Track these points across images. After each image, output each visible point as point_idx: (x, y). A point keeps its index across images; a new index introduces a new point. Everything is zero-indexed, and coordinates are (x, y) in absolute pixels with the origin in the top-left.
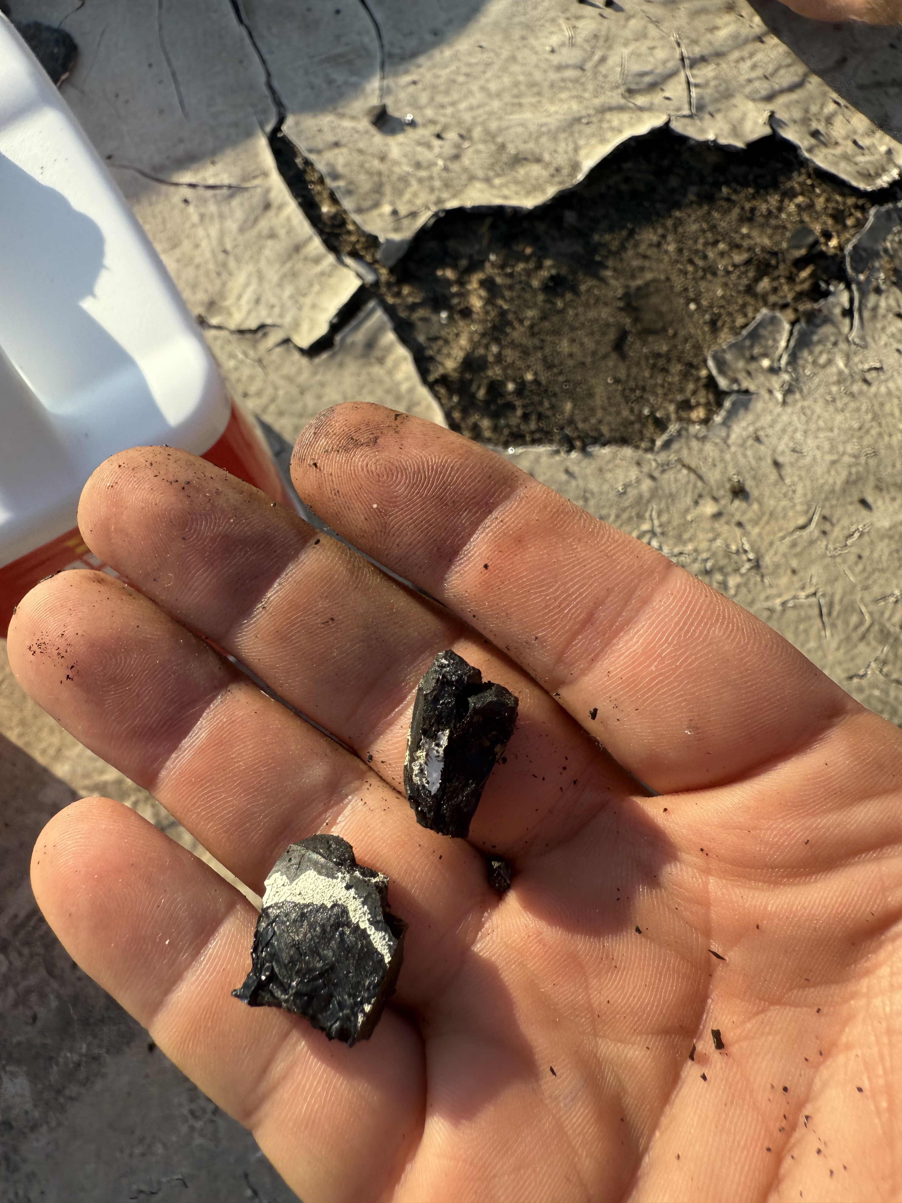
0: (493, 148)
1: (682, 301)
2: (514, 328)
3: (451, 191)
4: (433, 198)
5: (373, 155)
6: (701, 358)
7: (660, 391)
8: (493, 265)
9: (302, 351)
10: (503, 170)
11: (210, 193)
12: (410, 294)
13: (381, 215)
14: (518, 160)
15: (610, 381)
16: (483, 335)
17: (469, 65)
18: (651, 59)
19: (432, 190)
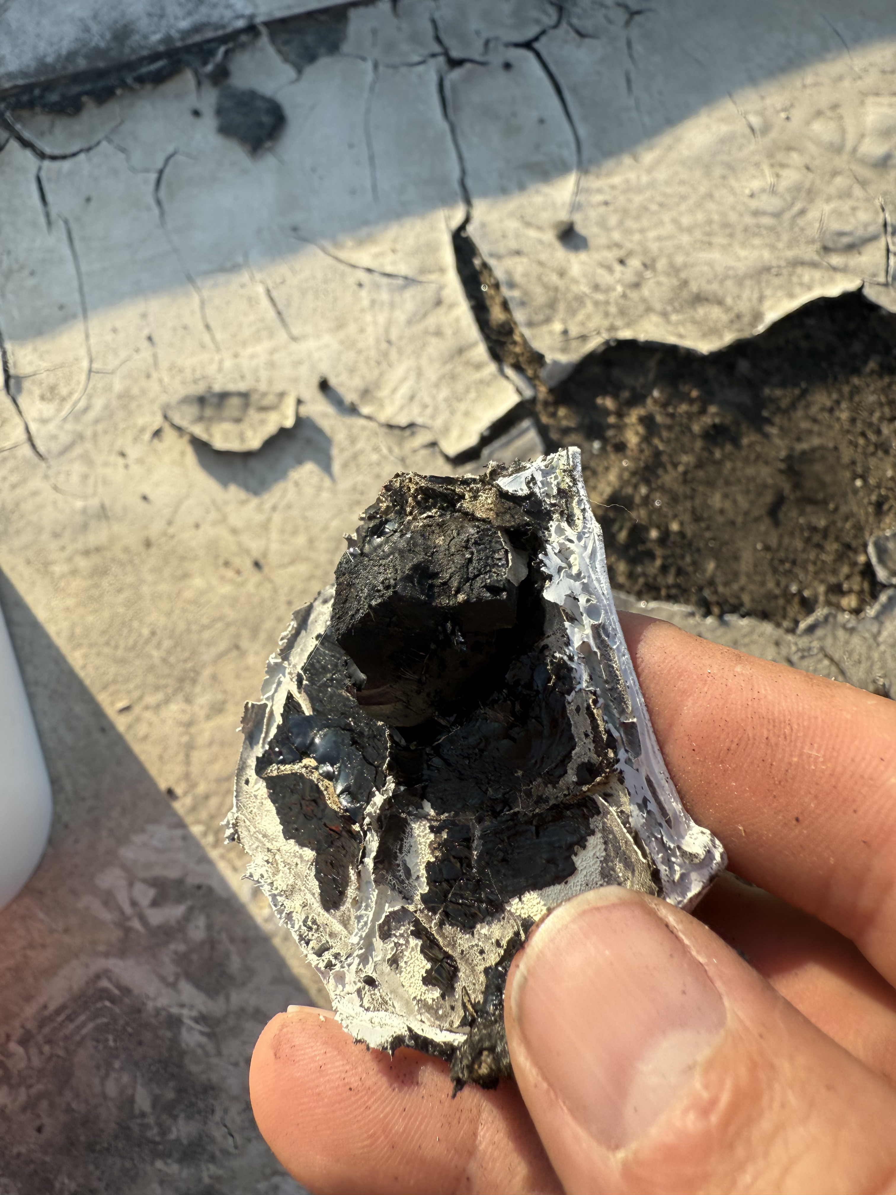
0: (675, 282)
1: (848, 474)
2: (666, 471)
3: (626, 320)
4: (606, 323)
5: (553, 270)
6: (860, 541)
7: (811, 568)
8: (656, 401)
9: (447, 458)
10: (682, 307)
11: (385, 281)
12: (565, 417)
13: (551, 333)
14: (699, 299)
15: (759, 546)
16: (634, 474)
17: (665, 195)
18: (853, 220)
19: (607, 314)
